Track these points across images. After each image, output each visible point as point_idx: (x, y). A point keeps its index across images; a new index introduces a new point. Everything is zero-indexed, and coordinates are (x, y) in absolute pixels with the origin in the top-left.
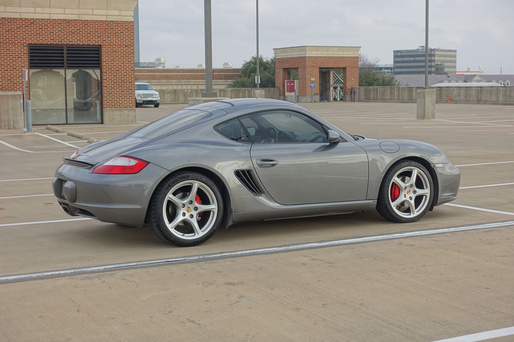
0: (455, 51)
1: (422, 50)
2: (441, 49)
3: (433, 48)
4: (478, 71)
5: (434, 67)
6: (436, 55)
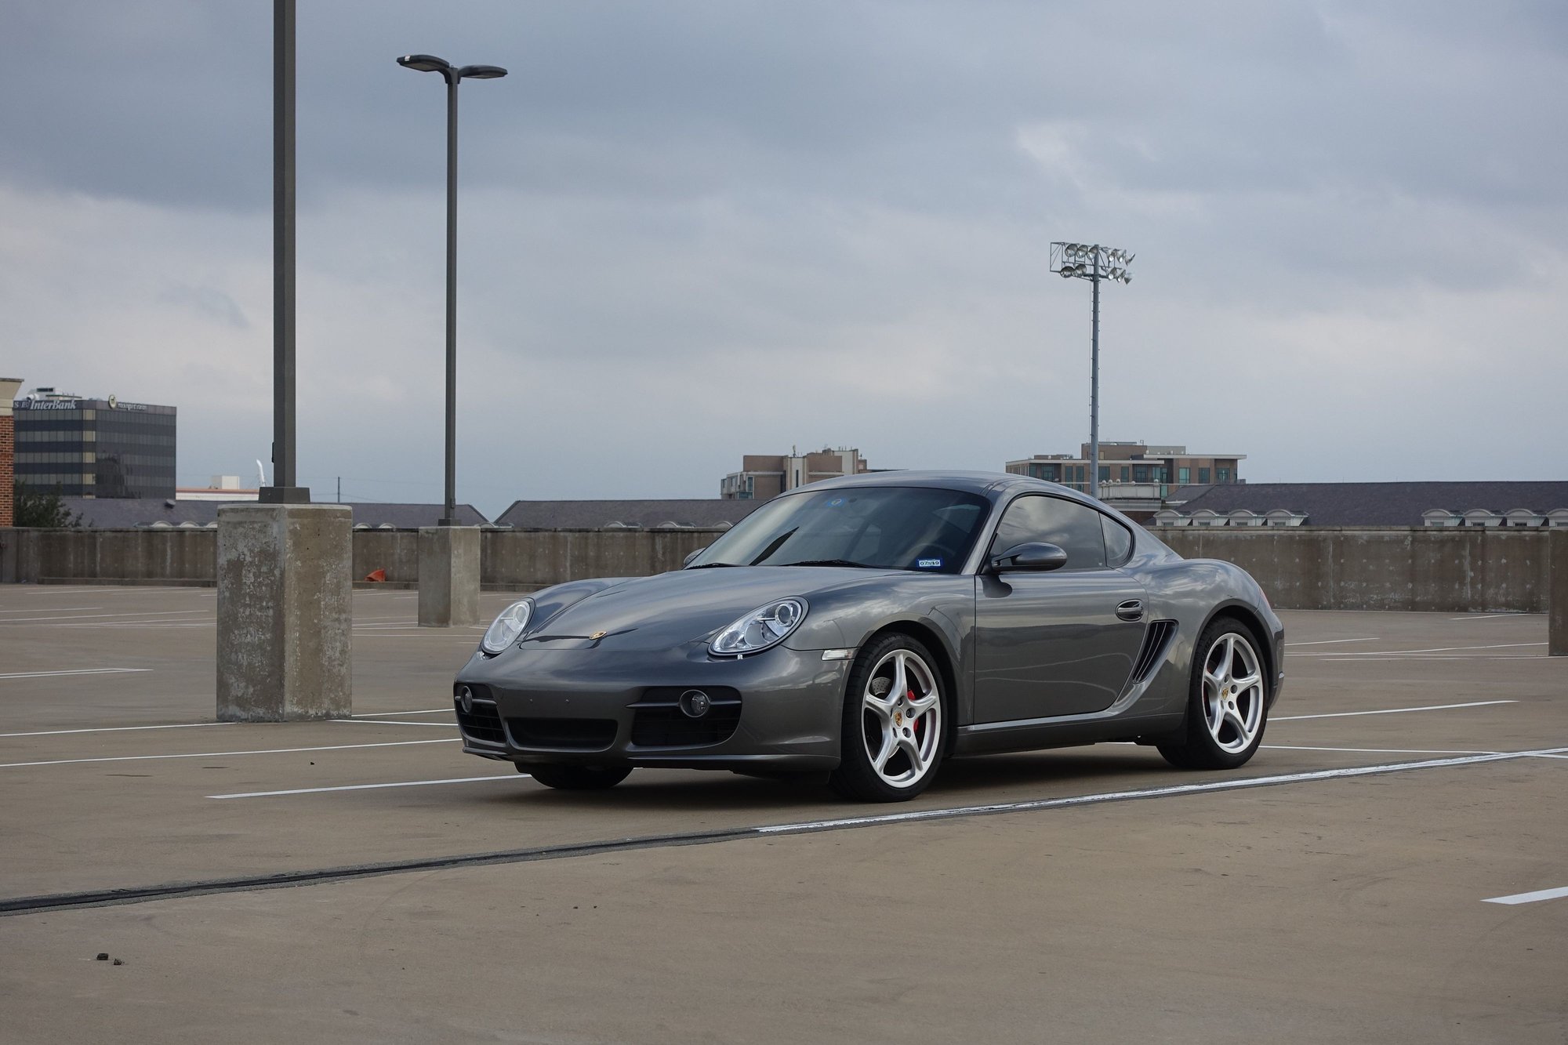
0: (174, 409)
1: (46, 402)
2: (118, 400)
3: (86, 398)
5: (93, 471)
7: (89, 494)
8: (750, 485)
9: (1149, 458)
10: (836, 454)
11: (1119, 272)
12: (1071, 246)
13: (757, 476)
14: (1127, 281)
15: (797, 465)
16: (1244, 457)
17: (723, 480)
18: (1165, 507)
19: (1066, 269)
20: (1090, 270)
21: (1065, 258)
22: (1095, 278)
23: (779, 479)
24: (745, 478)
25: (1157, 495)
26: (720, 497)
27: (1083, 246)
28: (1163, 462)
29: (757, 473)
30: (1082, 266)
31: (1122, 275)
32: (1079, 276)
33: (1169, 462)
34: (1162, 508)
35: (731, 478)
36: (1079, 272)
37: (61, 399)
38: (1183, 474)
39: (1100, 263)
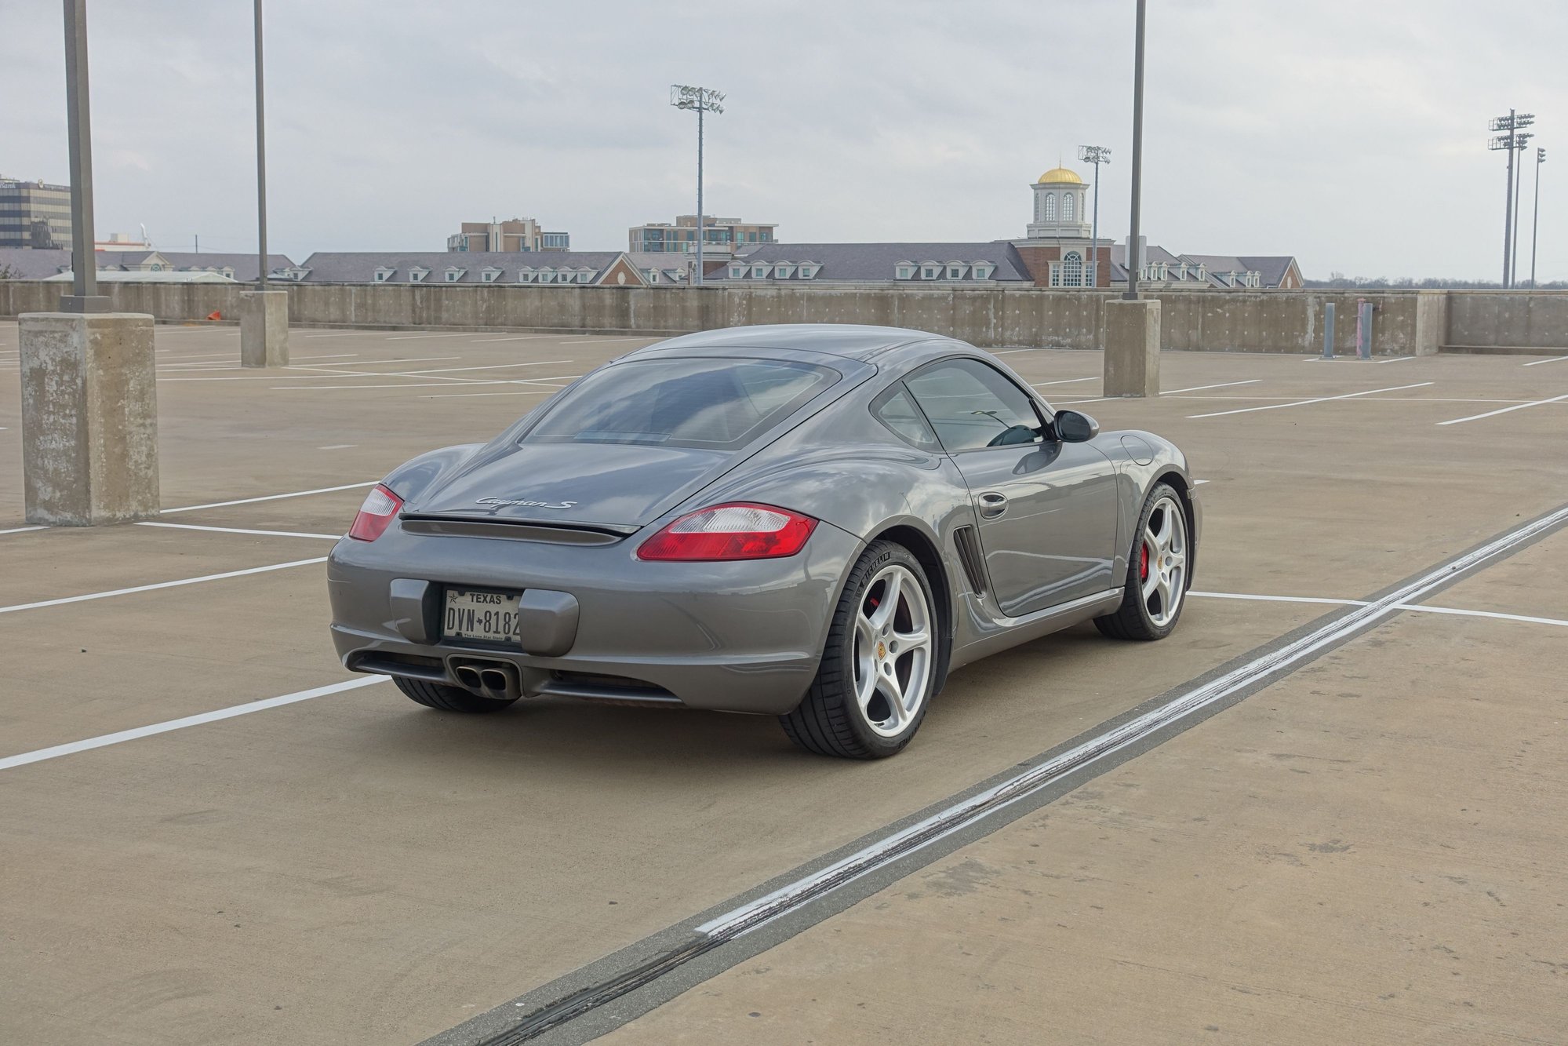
2: (45, 183)
3: (22, 181)
4: (140, 242)
5: (29, 230)
6: (32, 199)
7: (27, 245)
8: (466, 242)
9: (718, 226)
10: (521, 222)
11: (715, 106)
12: (685, 88)
13: (471, 236)
14: (721, 112)
15: (497, 229)
16: (777, 225)
17: (449, 239)
18: (734, 258)
19: (681, 103)
20: (697, 104)
21: (681, 96)
22: (700, 110)
23: (484, 239)
24: (463, 238)
25: (729, 251)
26: (446, 250)
27: (693, 88)
28: (727, 228)
29: (472, 234)
30: (692, 102)
31: (717, 108)
32: (690, 108)
33: (731, 228)
34: (732, 259)
35: (453, 237)
36: (690, 105)
37: (7, 182)
38: (739, 236)
39: (703, 100)
